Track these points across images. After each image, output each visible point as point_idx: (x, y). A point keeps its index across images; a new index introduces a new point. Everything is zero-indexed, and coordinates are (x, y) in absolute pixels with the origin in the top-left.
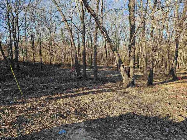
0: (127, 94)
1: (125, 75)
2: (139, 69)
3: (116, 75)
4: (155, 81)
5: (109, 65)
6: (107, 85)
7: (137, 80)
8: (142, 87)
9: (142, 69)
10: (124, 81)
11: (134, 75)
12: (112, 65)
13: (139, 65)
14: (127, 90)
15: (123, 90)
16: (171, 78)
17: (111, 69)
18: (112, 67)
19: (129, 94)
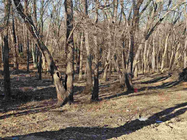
0: (64, 113)
1: (60, 87)
2: (80, 76)
3: (39, 88)
4: (103, 96)
5: (21, 67)
6: (29, 104)
7: (76, 94)
8: (83, 104)
9: (85, 75)
10: (59, 96)
11: (73, 85)
12: (28, 68)
13: (79, 68)
14: (63, 108)
15: (57, 109)
16: (125, 90)
17: (28, 75)
18: (28, 71)
19: (66, 113)
